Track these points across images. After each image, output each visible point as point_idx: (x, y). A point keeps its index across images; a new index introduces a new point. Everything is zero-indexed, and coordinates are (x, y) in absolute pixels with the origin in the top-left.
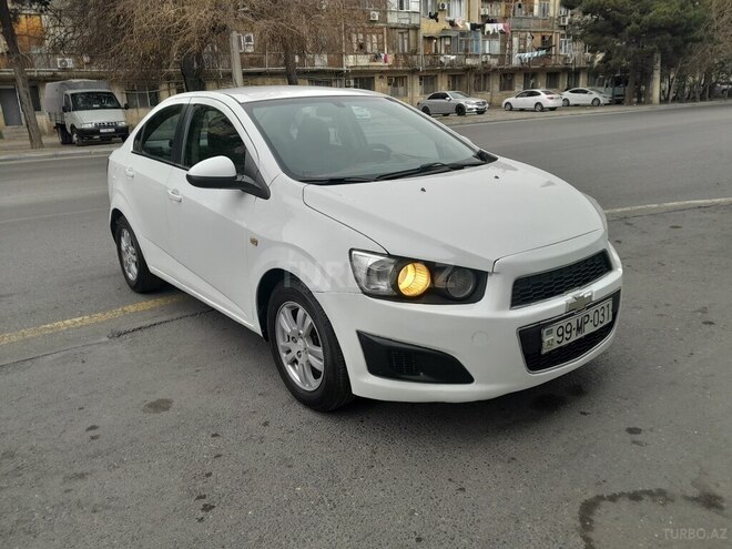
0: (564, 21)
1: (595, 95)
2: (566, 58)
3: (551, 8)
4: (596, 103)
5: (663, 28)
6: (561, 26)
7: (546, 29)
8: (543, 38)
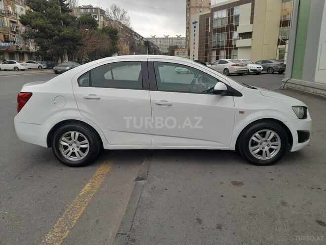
0: (14, 29)
1: (40, 64)
2: (17, 47)
3: (6, 22)
4: (40, 68)
5: (68, 39)
6: (12, 32)
7: (5, 32)
8: (4, 36)
